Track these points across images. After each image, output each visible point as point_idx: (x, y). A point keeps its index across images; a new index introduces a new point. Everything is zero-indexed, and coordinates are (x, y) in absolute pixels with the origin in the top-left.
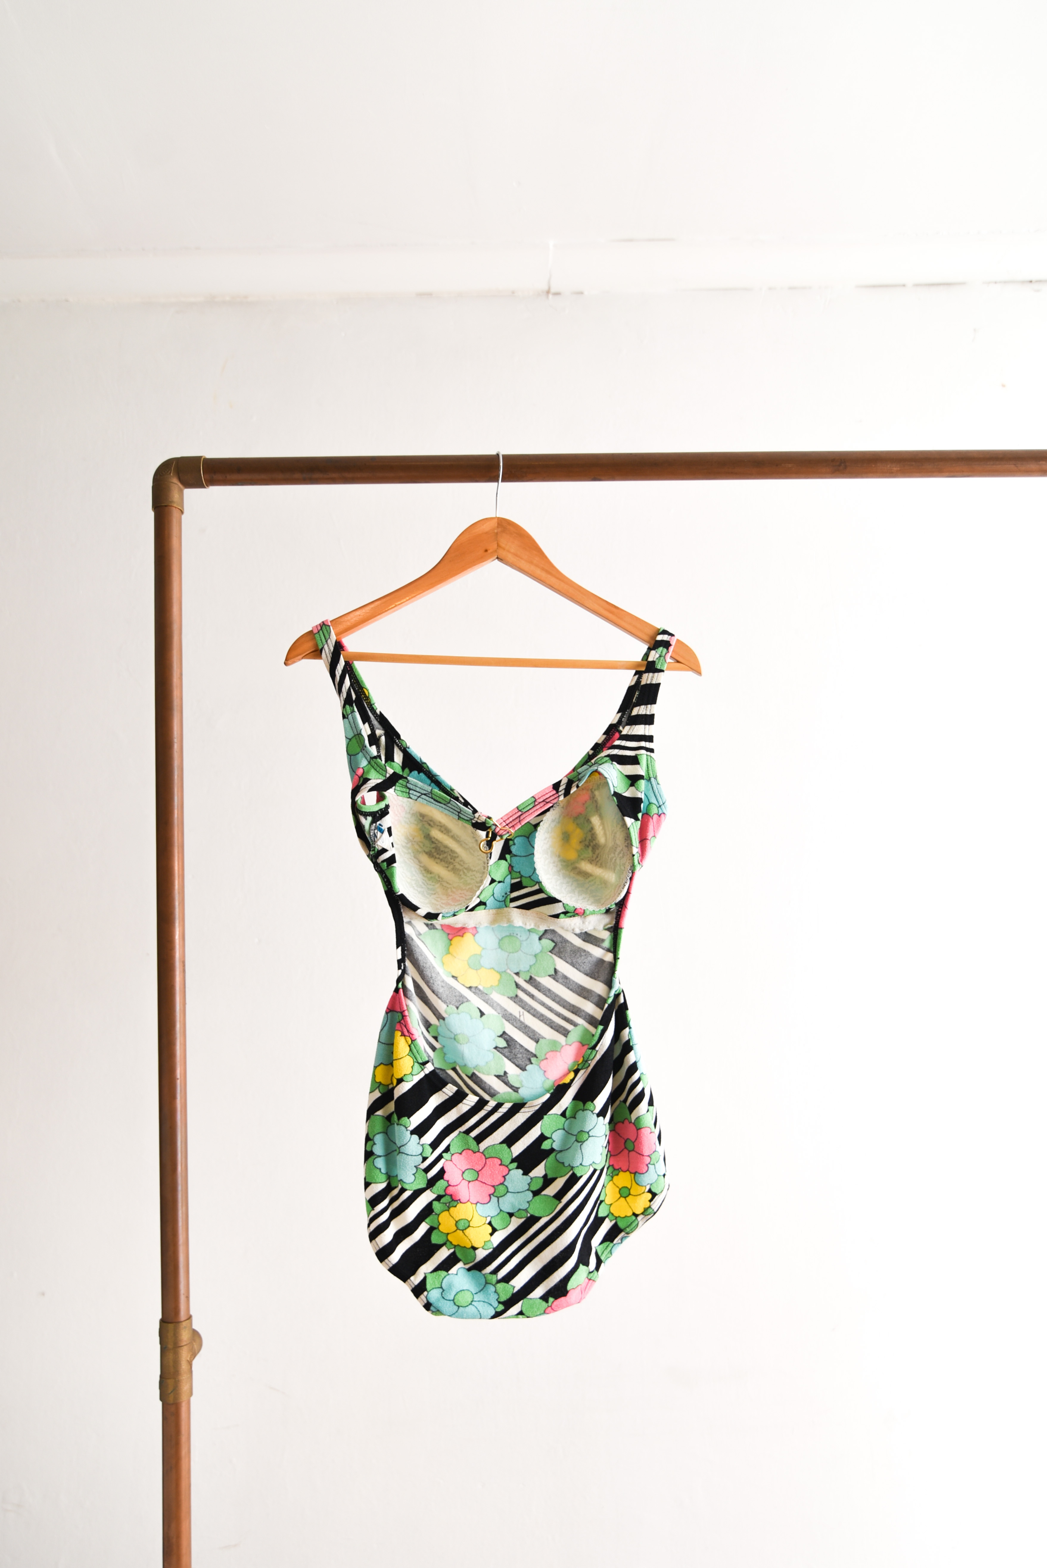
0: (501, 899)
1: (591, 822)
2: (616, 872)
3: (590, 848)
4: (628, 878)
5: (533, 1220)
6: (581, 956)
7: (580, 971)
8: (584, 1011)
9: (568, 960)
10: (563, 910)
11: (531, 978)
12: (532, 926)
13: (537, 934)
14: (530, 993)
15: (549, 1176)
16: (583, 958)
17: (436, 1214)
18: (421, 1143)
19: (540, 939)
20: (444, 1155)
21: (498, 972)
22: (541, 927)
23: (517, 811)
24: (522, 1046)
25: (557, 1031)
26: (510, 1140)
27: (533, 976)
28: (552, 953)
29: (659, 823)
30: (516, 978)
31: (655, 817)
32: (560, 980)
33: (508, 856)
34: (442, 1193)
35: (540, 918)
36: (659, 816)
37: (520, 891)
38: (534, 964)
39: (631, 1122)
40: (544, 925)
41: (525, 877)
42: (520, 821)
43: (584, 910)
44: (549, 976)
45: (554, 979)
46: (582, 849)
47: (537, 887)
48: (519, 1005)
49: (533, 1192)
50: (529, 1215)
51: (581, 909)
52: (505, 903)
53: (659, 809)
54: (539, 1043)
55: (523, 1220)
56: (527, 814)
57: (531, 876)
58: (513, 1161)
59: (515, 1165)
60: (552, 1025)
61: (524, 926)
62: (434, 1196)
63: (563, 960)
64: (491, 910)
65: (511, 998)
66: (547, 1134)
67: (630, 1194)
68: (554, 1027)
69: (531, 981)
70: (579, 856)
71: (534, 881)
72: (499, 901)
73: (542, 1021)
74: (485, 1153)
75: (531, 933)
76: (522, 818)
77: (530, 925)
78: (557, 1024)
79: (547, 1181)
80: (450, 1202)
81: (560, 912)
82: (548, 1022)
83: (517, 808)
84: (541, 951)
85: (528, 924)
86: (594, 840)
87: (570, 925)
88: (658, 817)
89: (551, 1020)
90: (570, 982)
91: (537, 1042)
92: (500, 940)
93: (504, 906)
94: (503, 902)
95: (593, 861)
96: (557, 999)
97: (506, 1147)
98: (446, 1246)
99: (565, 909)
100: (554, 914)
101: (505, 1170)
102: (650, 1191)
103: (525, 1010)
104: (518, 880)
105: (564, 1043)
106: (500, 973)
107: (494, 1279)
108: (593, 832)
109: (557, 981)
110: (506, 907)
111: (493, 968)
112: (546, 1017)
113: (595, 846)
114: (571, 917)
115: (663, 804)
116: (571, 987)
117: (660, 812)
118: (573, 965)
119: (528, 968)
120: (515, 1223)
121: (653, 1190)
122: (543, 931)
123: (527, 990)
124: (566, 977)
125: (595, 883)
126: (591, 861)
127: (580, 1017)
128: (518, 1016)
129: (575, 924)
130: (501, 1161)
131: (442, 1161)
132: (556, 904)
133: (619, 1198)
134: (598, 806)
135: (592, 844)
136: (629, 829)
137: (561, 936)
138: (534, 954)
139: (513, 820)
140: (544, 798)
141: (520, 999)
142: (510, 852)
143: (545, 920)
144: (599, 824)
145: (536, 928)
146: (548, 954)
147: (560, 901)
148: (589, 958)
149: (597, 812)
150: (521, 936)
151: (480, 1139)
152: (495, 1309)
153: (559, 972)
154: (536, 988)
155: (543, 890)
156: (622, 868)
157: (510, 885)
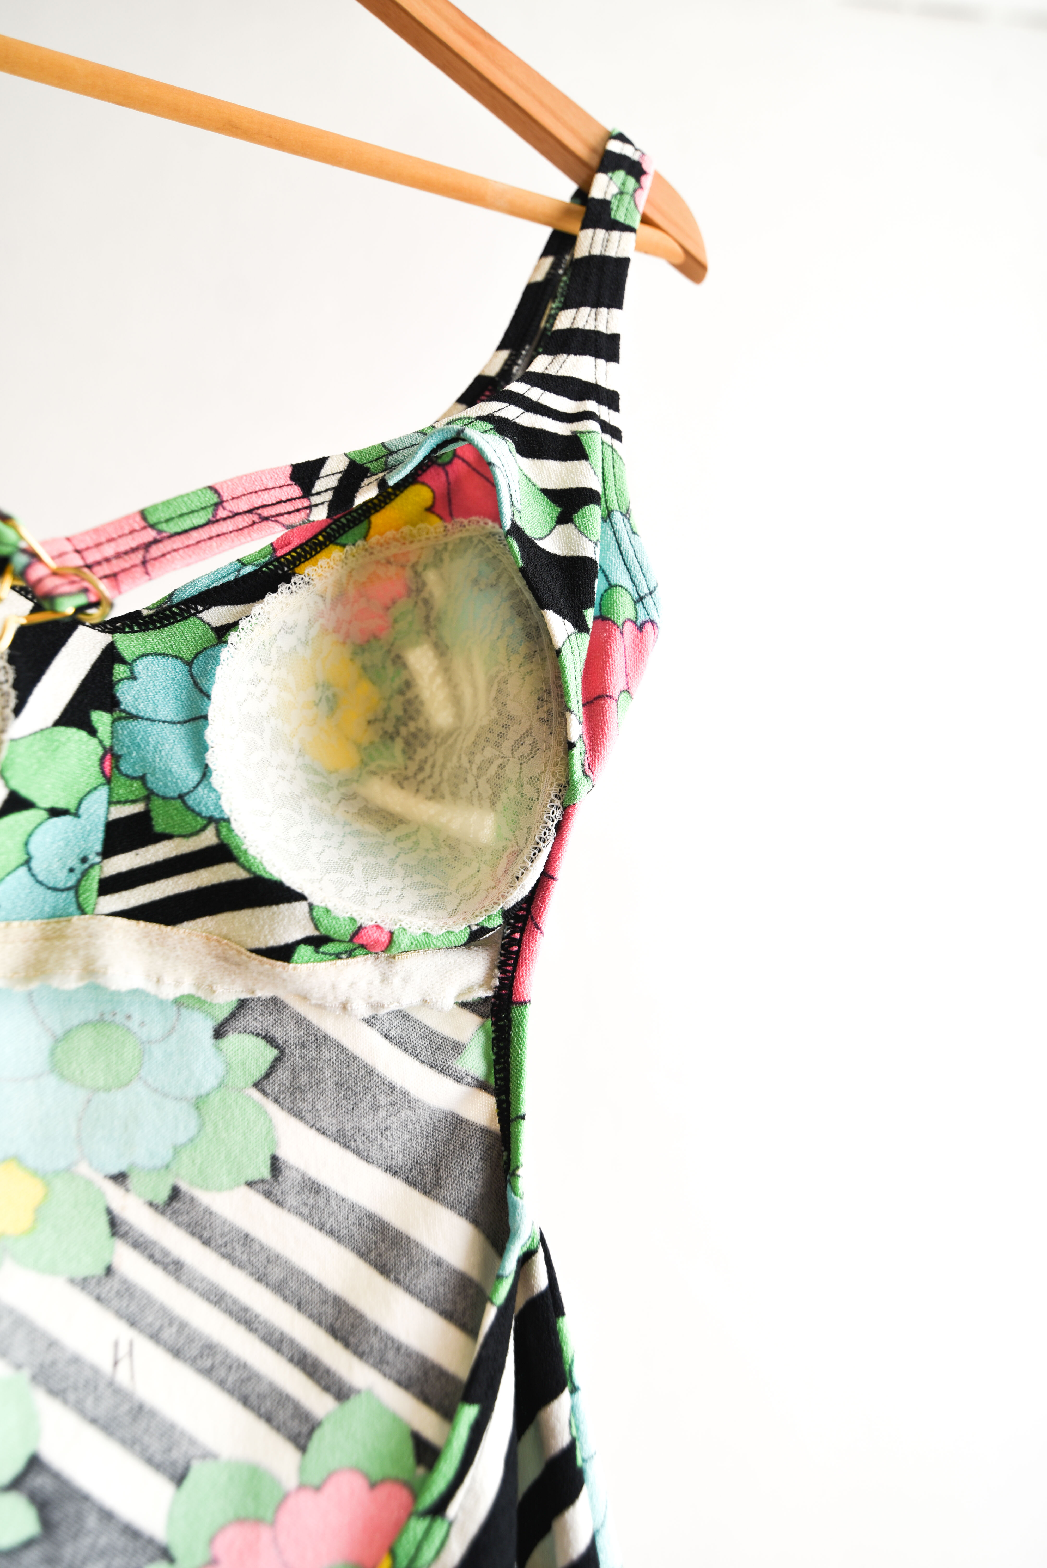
0: (64, 879)
1: (405, 666)
3: (399, 744)
6: (375, 1107)
7: (368, 1160)
8: (376, 1329)
9: (326, 1121)
10: (310, 931)
11: (175, 1194)
12: (187, 988)
13: (209, 1014)
14: (166, 1254)
19: (219, 1033)
21: (35, 1172)
22: (219, 989)
23: (138, 523)
25: (268, 1419)
27: (184, 1186)
28: (264, 1093)
29: (640, 650)
30: (115, 1196)
31: (629, 628)
32: (292, 1200)
33: (101, 719)
35: (217, 957)
36: (641, 628)
37: (141, 851)
38: (191, 1140)
40: (233, 982)
41: (164, 798)
43: (391, 934)
44: (250, 1184)
45: (268, 1194)
46: (372, 743)
47: (208, 838)
48: (119, 1314)
51: (378, 927)
52: (77, 896)
53: (639, 606)
54: (188, 1483)
57: (188, 793)
60: (247, 1389)
61: (151, 988)
64: (16, 924)
65: (83, 1284)
68: (253, 1399)
69: (176, 1205)
70: (364, 763)
71: (199, 814)
72: (55, 889)
73: (208, 1373)
75: (184, 1011)
77: (178, 983)
78: (271, 1384)
81: (299, 936)
82: (231, 1380)
83: (143, 514)
84: (221, 1085)
85: (168, 979)
86: (411, 718)
87: (334, 987)
88: (636, 632)
89: (245, 1366)
90: (328, 1200)
91: (179, 1479)
92: (57, 1041)
93: (73, 908)
94: (72, 894)
95: (406, 778)
96: (276, 1274)
99: (317, 928)
100: (272, 943)
103: (141, 1331)
104: (138, 808)
105: (290, 1480)
106: (44, 1177)
108: (410, 695)
109: (279, 1204)
110: (82, 912)
112: (227, 1354)
113: (414, 736)
114: (338, 956)
115: (651, 593)
116: (330, 1222)
117: (642, 617)
118: (343, 1139)
119: (164, 1154)
122: (234, 1005)
123: (154, 1243)
124: (314, 1188)
125: (417, 843)
126: (401, 781)
127: (361, 1355)
128: (106, 1366)
129: (352, 984)
132: (284, 908)
134: (433, 615)
135: (403, 731)
138: (191, 1093)
139: (118, 556)
140: (257, 501)
141: (124, 1282)
143: (238, 965)
144: (431, 669)
145: (201, 994)
146: (249, 1097)
147: (301, 897)
148: (406, 1114)
149: (428, 634)
150: (142, 1024)
153: (291, 1168)
154: (193, 1234)
155: (235, 852)
157: (102, 827)
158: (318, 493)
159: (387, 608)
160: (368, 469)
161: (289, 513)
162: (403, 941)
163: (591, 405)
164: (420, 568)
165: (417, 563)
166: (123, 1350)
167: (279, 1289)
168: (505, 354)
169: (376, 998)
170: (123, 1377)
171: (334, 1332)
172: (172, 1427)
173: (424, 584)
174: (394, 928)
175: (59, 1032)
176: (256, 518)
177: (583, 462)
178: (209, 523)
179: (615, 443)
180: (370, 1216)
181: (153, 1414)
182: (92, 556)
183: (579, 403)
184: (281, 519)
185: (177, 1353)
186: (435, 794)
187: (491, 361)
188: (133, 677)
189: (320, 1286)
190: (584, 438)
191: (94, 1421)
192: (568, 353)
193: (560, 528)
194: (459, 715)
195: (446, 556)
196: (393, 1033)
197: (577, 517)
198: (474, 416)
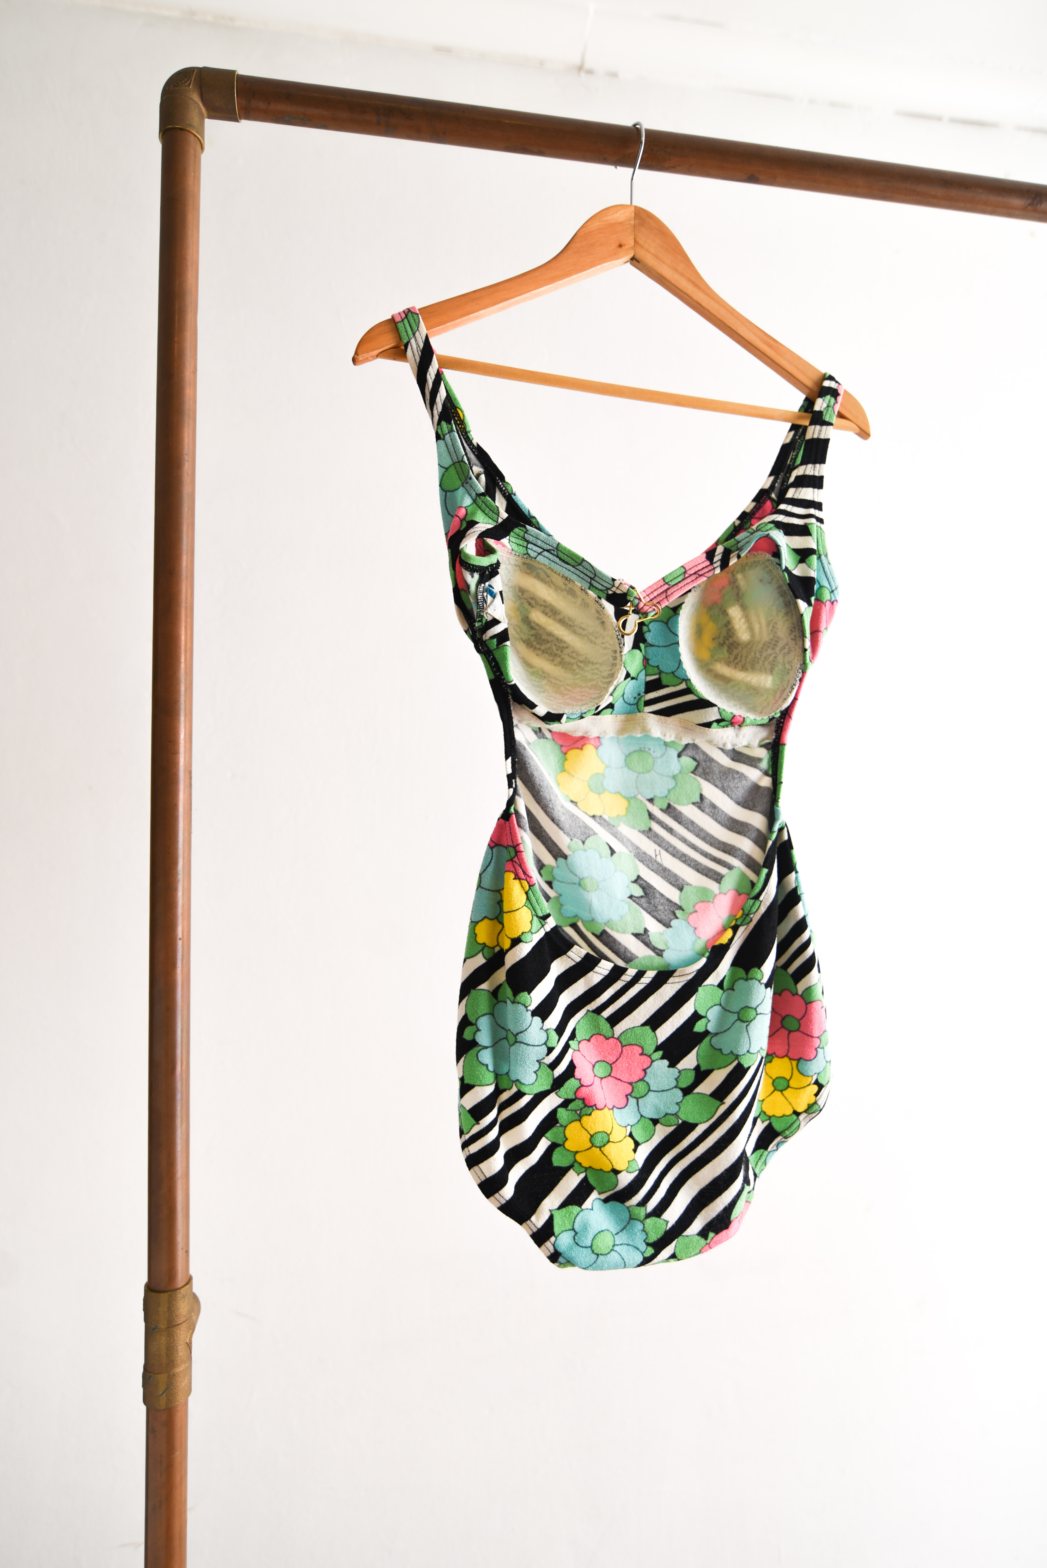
0: (632, 701)
1: (727, 615)
2: (774, 672)
3: (725, 648)
4: (798, 679)
5: (686, 1128)
7: (731, 798)
8: (740, 849)
10: (718, 717)
11: (669, 806)
12: (673, 739)
13: (676, 749)
14: (667, 826)
15: (703, 1068)
16: (736, 781)
17: (562, 1126)
18: (545, 1028)
19: (679, 756)
20: (571, 1042)
21: (625, 797)
22: (683, 739)
23: (662, 583)
24: (662, 895)
26: (655, 1021)
27: (672, 804)
28: (695, 775)
30: (649, 806)
32: (707, 810)
33: (642, 645)
34: (571, 1096)
35: (684, 728)
37: (658, 691)
39: (797, 994)
40: (688, 736)
41: (666, 673)
42: (666, 597)
43: (744, 718)
44: (693, 804)
45: (699, 808)
46: (715, 648)
47: (683, 686)
48: (655, 842)
49: (682, 1089)
50: (680, 1122)
51: (740, 716)
52: (637, 706)
54: (683, 891)
55: (672, 1128)
56: (675, 588)
57: (675, 671)
58: (658, 1049)
59: (660, 1053)
60: (698, 867)
61: (662, 738)
62: (560, 1101)
63: (711, 783)
64: (619, 716)
65: (643, 832)
66: (702, 1013)
67: (788, 1087)
68: (700, 869)
69: (669, 810)
70: (712, 656)
71: (680, 678)
72: (630, 704)
73: (684, 862)
74: (622, 1039)
76: (669, 592)
77: (670, 736)
78: (705, 866)
79: (701, 1075)
80: (581, 1109)
81: (714, 719)
82: (692, 864)
83: (663, 579)
84: (680, 772)
86: (731, 637)
87: (722, 738)
89: (696, 861)
90: (718, 811)
91: (681, 889)
92: (626, 756)
93: (637, 710)
94: (635, 706)
95: (730, 662)
96: (702, 835)
97: (650, 1030)
98: (574, 1170)
99: (721, 716)
100: (705, 721)
101: (646, 1061)
102: (817, 1083)
103: (662, 848)
104: (656, 677)
106: (628, 799)
107: (642, 1212)
108: (730, 627)
109: (703, 811)
110: (640, 712)
111: (620, 794)
112: (690, 857)
113: (732, 644)
114: (724, 727)
116: (719, 819)
118: (724, 790)
119: (665, 792)
120: (661, 1133)
121: (820, 1081)
123: (663, 822)
124: (714, 806)
125: (739, 688)
126: (728, 664)
128: (654, 856)
129: (727, 737)
130: (643, 1048)
131: (570, 1051)
132: (710, 709)
133: (774, 1091)
134: (740, 593)
135: (727, 642)
136: (802, 615)
137: (704, 753)
138: (671, 775)
140: (696, 569)
141: (655, 833)
142: (644, 641)
143: (691, 730)
144: (739, 616)
145: (677, 741)
146: (690, 776)
147: (715, 705)
149: (738, 601)
150: (654, 752)
151: (614, 1020)
152: (642, 1254)
153: (706, 798)
154: (675, 820)
155: (693, 690)
156: (788, 666)
157: (644, 683)
158: (715, 562)
159: (721, 590)
160: (731, 550)
161: (707, 572)
162: (748, 721)
163: (812, 511)
164: (735, 573)
165: (734, 571)
166: (658, 853)
167: (704, 839)
168: (772, 478)
169: (734, 742)
170: (658, 859)
171: (725, 851)
172: (676, 875)
173: (736, 580)
174: (745, 716)
175: (627, 754)
176: (697, 576)
177: (810, 537)
178: (683, 579)
179: (822, 525)
180: (731, 818)
181: (669, 871)
182: (652, 596)
183: (806, 510)
184: (705, 575)
185: (674, 856)
186: (744, 668)
187: (766, 482)
188: (649, 631)
189: (717, 839)
190: (810, 526)
191: (653, 870)
192: (803, 487)
193: (801, 565)
194: (753, 636)
195: (747, 568)
196: (735, 758)
197: (807, 561)
198: (767, 522)
